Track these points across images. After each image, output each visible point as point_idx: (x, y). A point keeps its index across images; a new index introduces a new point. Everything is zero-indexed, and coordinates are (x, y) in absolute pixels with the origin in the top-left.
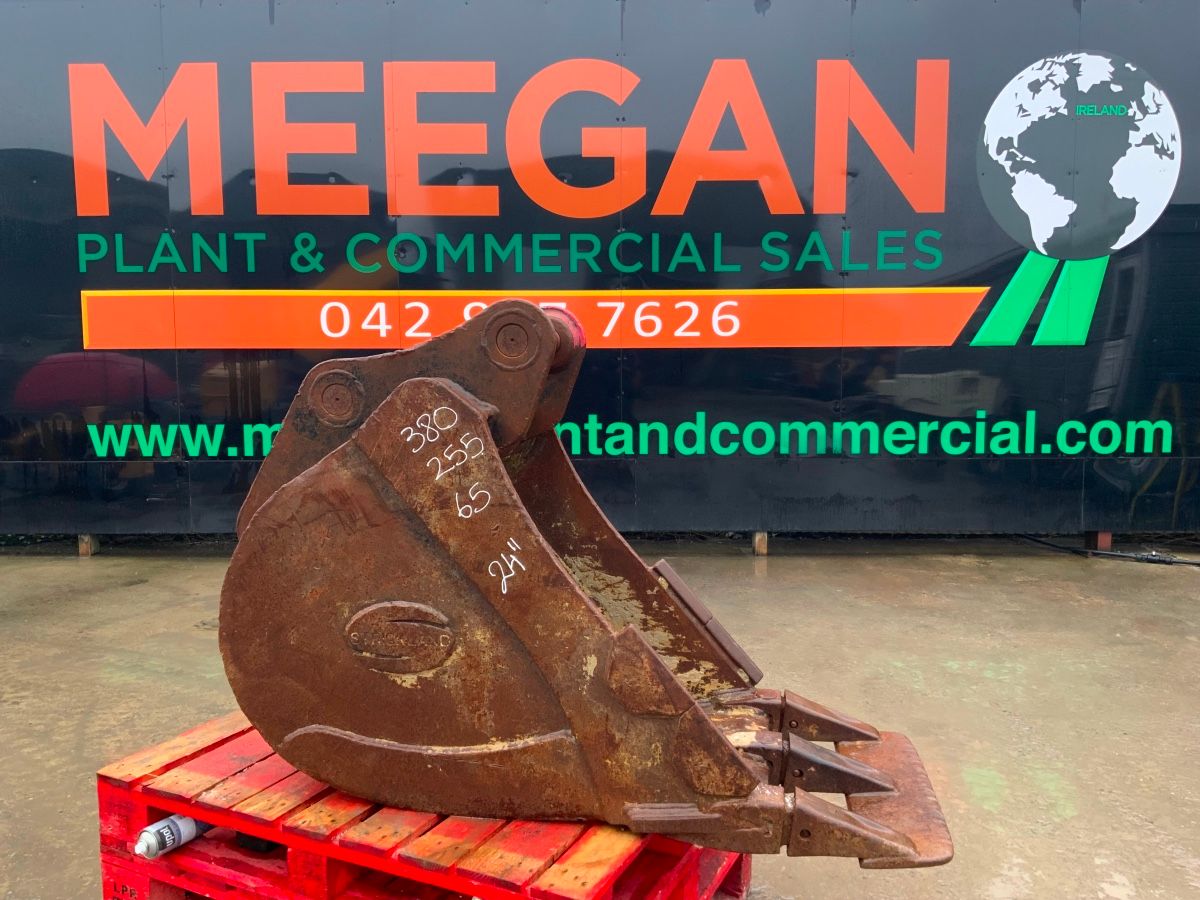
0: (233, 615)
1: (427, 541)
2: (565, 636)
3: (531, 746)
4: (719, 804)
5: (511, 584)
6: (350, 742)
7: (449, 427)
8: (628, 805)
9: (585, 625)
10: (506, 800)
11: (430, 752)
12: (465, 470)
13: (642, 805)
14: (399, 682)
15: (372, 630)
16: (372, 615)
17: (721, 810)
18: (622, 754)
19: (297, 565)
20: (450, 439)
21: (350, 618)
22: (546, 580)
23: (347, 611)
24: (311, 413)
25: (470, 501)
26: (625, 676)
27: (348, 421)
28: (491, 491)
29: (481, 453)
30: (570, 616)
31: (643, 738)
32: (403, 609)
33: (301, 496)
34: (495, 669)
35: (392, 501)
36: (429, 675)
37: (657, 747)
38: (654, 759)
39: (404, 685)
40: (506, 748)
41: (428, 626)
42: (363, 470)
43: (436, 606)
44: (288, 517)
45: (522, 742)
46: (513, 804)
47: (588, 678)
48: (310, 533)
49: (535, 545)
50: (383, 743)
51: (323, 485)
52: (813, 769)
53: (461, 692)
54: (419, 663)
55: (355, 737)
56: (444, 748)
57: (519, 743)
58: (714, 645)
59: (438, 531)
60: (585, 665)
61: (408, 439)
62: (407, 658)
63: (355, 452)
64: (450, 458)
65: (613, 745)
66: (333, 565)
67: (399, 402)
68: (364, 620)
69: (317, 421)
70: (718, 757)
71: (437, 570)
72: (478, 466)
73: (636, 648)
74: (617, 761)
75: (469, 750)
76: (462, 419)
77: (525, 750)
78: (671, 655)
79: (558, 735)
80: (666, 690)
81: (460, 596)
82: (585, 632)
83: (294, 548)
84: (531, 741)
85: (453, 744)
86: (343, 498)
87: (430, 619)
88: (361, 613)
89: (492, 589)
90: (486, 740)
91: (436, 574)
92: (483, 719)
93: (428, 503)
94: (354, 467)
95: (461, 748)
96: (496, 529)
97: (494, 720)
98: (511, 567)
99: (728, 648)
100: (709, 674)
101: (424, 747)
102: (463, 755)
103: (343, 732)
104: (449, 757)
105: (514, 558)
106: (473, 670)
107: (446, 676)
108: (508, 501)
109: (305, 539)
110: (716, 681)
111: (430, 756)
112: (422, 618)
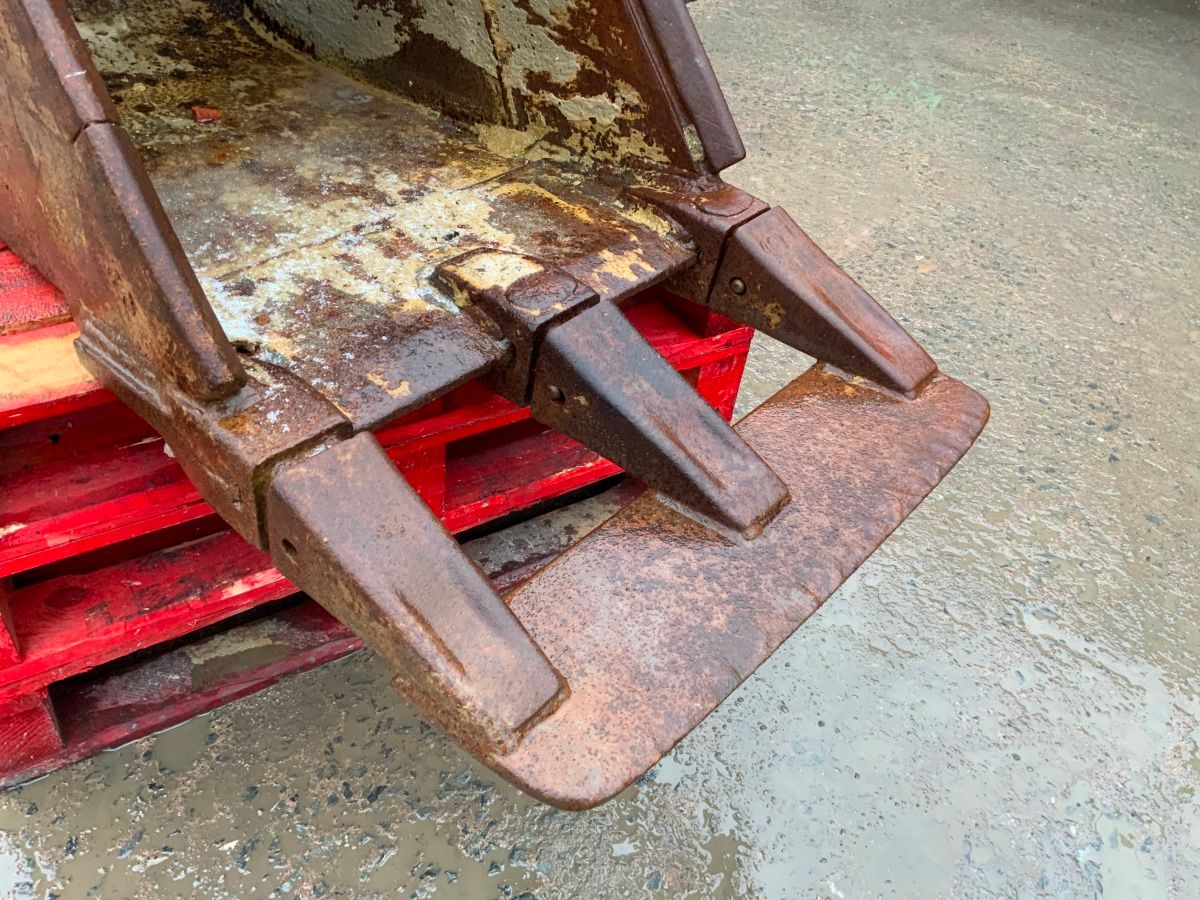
18: (50, 196)
31: (62, 175)
52: (583, 400)
58: (654, 59)
74: (49, 208)
78: (569, 47)
99: (677, 65)
100: (629, 115)
110: (640, 135)
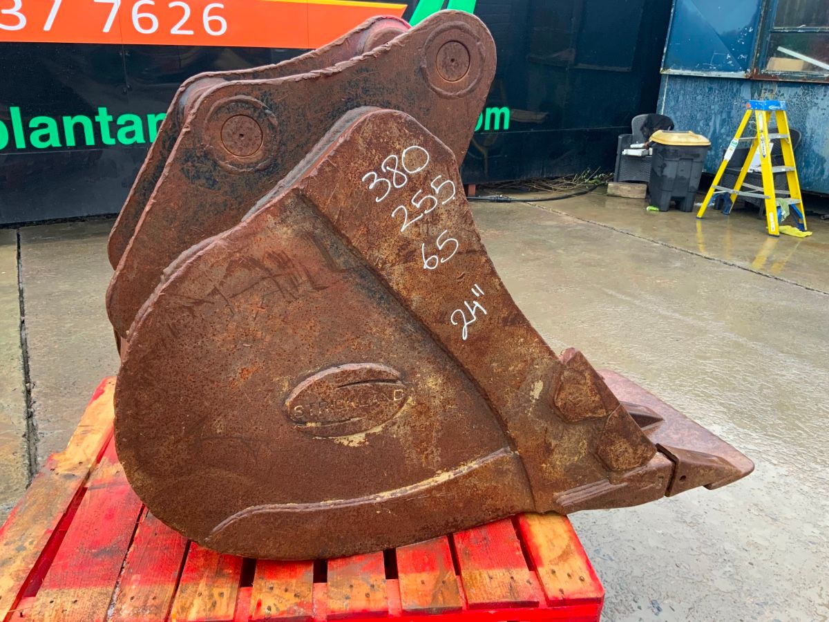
0: (135, 417)
1: (381, 298)
2: (517, 369)
3: (476, 469)
4: (627, 475)
5: (471, 330)
6: (295, 513)
7: (419, 170)
8: (556, 494)
9: (536, 356)
10: (451, 519)
11: (378, 499)
12: (435, 218)
13: (567, 492)
14: (346, 443)
15: (320, 400)
16: (319, 384)
17: (629, 480)
18: (556, 457)
19: (222, 345)
20: (419, 184)
21: (291, 391)
22: (505, 320)
23: (286, 384)
24: (207, 154)
25: (437, 252)
26: (570, 394)
27: (257, 163)
28: (459, 238)
29: (453, 197)
30: (523, 350)
31: (573, 439)
32: (354, 372)
33: (226, 265)
34: (444, 411)
35: (342, 259)
36: (378, 430)
37: (584, 444)
38: (580, 453)
39: (351, 445)
40: (452, 477)
41: (381, 384)
42: (307, 226)
43: (387, 363)
44: (210, 291)
45: (466, 467)
46: (457, 521)
47: (534, 401)
48: (239, 307)
49: (499, 288)
50: (329, 504)
51: (255, 247)
53: (410, 438)
54: (371, 422)
55: (298, 507)
56: (391, 492)
57: (464, 469)
59: (401, 286)
60: (533, 391)
61: (371, 187)
62: (358, 419)
63: (297, 204)
64: (418, 206)
65: (548, 450)
66: (268, 338)
67: (360, 141)
68: (309, 392)
69: (215, 164)
70: (633, 441)
71: (390, 325)
72: (448, 212)
73: (582, 368)
74: (551, 463)
75: (416, 487)
76: (435, 160)
77: (470, 474)
79: (499, 454)
80: (601, 399)
81: (414, 349)
82: (535, 362)
83: (218, 326)
84: (474, 465)
85: (401, 486)
86: (282, 261)
87: (384, 376)
88: (304, 385)
89: (452, 337)
90: (432, 474)
91: (389, 331)
92: (430, 457)
93: (391, 258)
94: (296, 222)
95: (408, 488)
96: (461, 278)
97: (441, 456)
98: (473, 313)
101: (372, 497)
102: (412, 494)
103: (283, 505)
104: (398, 499)
105: (477, 304)
106: (423, 415)
107: (396, 427)
108: (476, 247)
109: (233, 314)
111: (380, 503)
112: (374, 377)
